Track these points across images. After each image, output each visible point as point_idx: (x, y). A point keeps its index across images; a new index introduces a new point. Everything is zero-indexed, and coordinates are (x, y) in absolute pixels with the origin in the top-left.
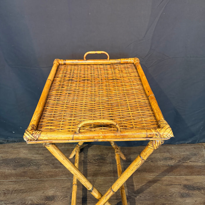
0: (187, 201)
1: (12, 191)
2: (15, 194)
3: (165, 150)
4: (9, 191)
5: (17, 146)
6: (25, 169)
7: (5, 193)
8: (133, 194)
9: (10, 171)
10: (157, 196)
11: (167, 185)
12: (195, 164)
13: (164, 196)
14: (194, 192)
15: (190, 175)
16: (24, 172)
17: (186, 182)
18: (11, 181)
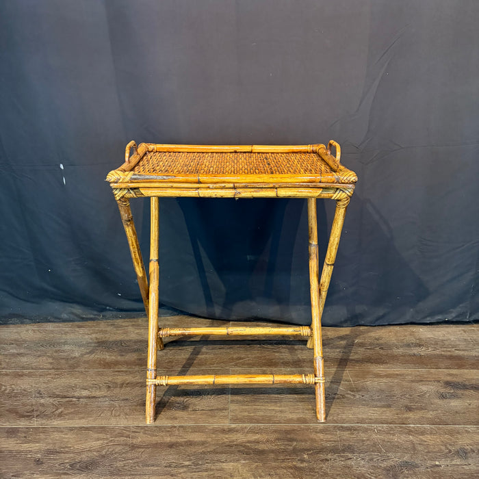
0: (452, 404)
1: (123, 384)
2: (128, 389)
3: (406, 334)
4: (116, 383)
5: (123, 324)
6: (141, 355)
7: (109, 387)
8: (349, 392)
9: (113, 357)
10: (394, 396)
11: (412, 381)
12: (466, 353)
13: (407, 396)
14: (467, 392)
15: (458, 369)
16: (140, 359)
17: (449, 379)
18: (119, 371)
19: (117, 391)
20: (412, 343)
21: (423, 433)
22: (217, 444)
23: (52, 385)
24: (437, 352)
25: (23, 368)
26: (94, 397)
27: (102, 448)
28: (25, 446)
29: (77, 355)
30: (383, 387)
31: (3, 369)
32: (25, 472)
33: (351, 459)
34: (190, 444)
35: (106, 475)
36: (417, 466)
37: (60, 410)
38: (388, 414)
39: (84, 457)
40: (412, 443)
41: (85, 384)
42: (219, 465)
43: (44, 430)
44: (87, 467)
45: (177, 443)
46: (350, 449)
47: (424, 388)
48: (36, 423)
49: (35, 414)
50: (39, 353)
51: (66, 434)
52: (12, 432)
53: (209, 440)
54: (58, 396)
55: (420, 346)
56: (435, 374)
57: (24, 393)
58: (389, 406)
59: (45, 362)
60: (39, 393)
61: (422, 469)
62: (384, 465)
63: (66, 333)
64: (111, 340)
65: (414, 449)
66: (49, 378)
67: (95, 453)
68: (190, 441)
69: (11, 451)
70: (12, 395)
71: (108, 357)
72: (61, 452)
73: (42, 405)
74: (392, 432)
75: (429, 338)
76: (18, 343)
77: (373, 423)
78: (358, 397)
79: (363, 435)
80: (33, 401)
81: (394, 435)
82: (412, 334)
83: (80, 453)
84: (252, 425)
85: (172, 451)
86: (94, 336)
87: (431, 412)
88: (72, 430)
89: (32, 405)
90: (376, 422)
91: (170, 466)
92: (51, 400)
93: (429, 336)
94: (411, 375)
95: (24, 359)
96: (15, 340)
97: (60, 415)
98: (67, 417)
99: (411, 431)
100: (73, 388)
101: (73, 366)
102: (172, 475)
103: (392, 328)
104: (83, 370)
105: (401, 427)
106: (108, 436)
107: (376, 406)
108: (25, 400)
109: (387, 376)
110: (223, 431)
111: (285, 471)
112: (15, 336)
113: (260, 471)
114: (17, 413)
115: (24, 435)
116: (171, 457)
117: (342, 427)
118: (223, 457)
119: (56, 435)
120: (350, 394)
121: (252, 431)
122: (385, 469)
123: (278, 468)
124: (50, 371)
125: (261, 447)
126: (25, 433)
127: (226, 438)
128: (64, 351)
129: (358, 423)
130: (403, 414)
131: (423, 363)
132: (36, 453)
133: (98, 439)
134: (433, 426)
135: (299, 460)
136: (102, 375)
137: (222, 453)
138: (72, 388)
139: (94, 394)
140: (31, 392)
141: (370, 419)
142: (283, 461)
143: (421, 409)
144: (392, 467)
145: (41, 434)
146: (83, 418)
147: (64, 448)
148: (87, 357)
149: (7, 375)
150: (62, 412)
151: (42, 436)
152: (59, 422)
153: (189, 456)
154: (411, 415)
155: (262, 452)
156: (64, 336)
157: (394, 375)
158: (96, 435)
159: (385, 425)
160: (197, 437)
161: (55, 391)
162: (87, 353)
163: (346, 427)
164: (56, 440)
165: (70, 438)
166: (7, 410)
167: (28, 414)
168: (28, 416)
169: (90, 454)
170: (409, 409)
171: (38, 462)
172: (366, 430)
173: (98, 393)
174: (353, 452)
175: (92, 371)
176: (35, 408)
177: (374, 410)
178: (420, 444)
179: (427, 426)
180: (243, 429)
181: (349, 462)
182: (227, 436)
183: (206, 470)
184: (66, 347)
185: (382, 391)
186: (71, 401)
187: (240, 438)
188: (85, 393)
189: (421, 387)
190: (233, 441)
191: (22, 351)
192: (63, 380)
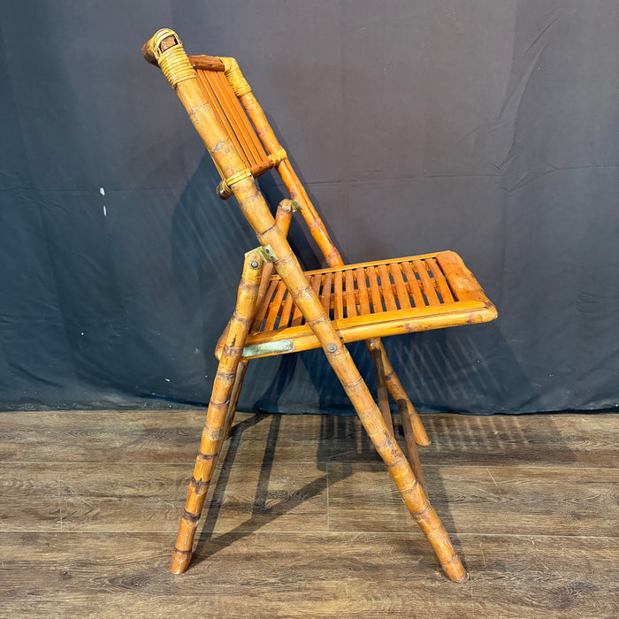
19: (174, 488)
20: (573, 436)
21: (599, 547)
22: (313, 557)
23: (84, 481)
24: (608, 447)
25: (46, 459)
26: (142, 496)
27: (153, 560)
28: (47, 556)
29: (118, 445)
30: (538, 488)
31: (19, 460)
32: (47, 589)
33: (501, 578)
34: (276, 556)
35: (159, 594)
36: (595, 589)
37: (95, 512)
38: (548, 523)
39: (129, 570)
40: (585, 558)
41: (129, 480)
42: (317, 583)
43: (74, 536)
44: (133, 583)
45: (257, 554)
46: (499, 565)
47: (596, 491)
48: (62, 527)
49: (61, 515)
50: (67, 442)
51: (104, 541)
52: (29, 539)
53: (302, 551)
54: (92, 494)
55: (584, 439)
56: (609, 474)
57: (47, 490)
58: (549, 513)
59: (74, 453)
60: (67, 490)
61: (603, 593)
62: (549, 586)
63: (103, 419)
64: (163, 427)
65: (589, 566)
66: (80, 472)
67: (144, 566)
68: (274, 552)
69: (27, 562)
70: (30, 492)
71: (159, 447)
72: (97, 564)
73: (72, 505)
74: (557, 545)
75: (595, 430)
76: (39, 429)
77: (529, 533)
78: (504, 500)
79: (515, 548)
80: (59, 500)
81: (559, 548)
82: (571, 425)
83: (121, 566)
84: (360, 533)
85: (250, 564)
86: (141, 422)
87: (608, 521)
88: (111, 536)
89: (57, 505)
90: (533, 531)
91: (248, 584)
92: (83, 500)
93: (595, 428)
94: (575, 474)
95: (46, 450)
96: (35, 426)
97: (95, 518)
98: (105, 520)
99: (582, 544)
100: (113, 485)
101: (112, 458)
102: (252, 595)
103: (542, 417)
104: (126, 463)
105: (568, 539)
106: (162, 545)
107: (531, 513)
108: (47, 498)
109: (543, 475)
110: (321, 541)
111: (410, 592)
112: (34, 422)
113: (375, 591)
114: (36, 514)
115: (46, 542)
116: (249, 572)
117: (486, 537)
118: (323, 573)
119: (90, 543)
120: (493, 497)
121: (360, 541)
122: (550, 592)
123: (401, 587)
124: (81, 464)
125: (375, 561)
126: (47, 539)
127: (326, 550)
128: (100, 440)
129: (507, 532)
130: (569, 522)
131: (590, 460)
132: (62, 564)
133: (148, 548)
134: (613, 539)
135: (428, 578)
136: (152, 469)
137: (320, 568)
138: (111, 484)
139: (141, 492)
140: (56, 489)
141: (524, 528)
142: (407, 579)
143: (594, 516)
144: (561, 590)
145: (70, 541)
146: (127, 522)
147: (100, 559)
148: (130, 448)
149: (23, 467)
150: (97, 514)
151: (71, 543)
152: (94, 526)
153: (273, 571)
154: (580, 523)
155: (376, 567)
156: (101, 423)
157: (553, 474)
158: (145, 543)
159: (545, 536)
160: (284, 548)
161: (89, 488)
162: (131, 443)
163: (492, 538)
164: (90, 548)
165: (109, 546)
166: (23, 511)
167: (51, 516)
168: (52, 518)
169: (136, 567)
170: (577, 517)
171: (65, 576)
172: (520, 542)
173: (146, 492)
174: (503, 569)
175: (137, 465)
176: (61, 509)
177: (528, 517)
178: (597, 561)
179: (605, 539)
180: (347, 538)
181: (499, 582)
182: (326, 547)
183: (299, 589)
184: (103, 436)
185: (537, 493)
186: (110, 501)
187: (344, 549)
188: (129, 491)
189: (590, 490)
190: (335, 554)
191: (44, 439)
192: (100, 475)
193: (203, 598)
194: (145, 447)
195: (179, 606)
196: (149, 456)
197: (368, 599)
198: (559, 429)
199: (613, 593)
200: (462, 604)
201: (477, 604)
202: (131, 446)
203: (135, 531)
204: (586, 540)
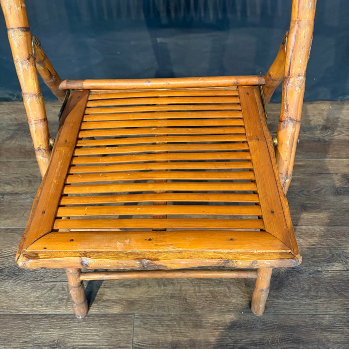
193: (58, 285)
194: (18, 143)
195: (44, 292)
196: (20, 152)
197: (160, 286)
198: (311, 118)
199: (311, 276)
200: (216, 289)
201: (226, 288)
202: (8, 142)
203: (14, 227)
204: (305, 230)
